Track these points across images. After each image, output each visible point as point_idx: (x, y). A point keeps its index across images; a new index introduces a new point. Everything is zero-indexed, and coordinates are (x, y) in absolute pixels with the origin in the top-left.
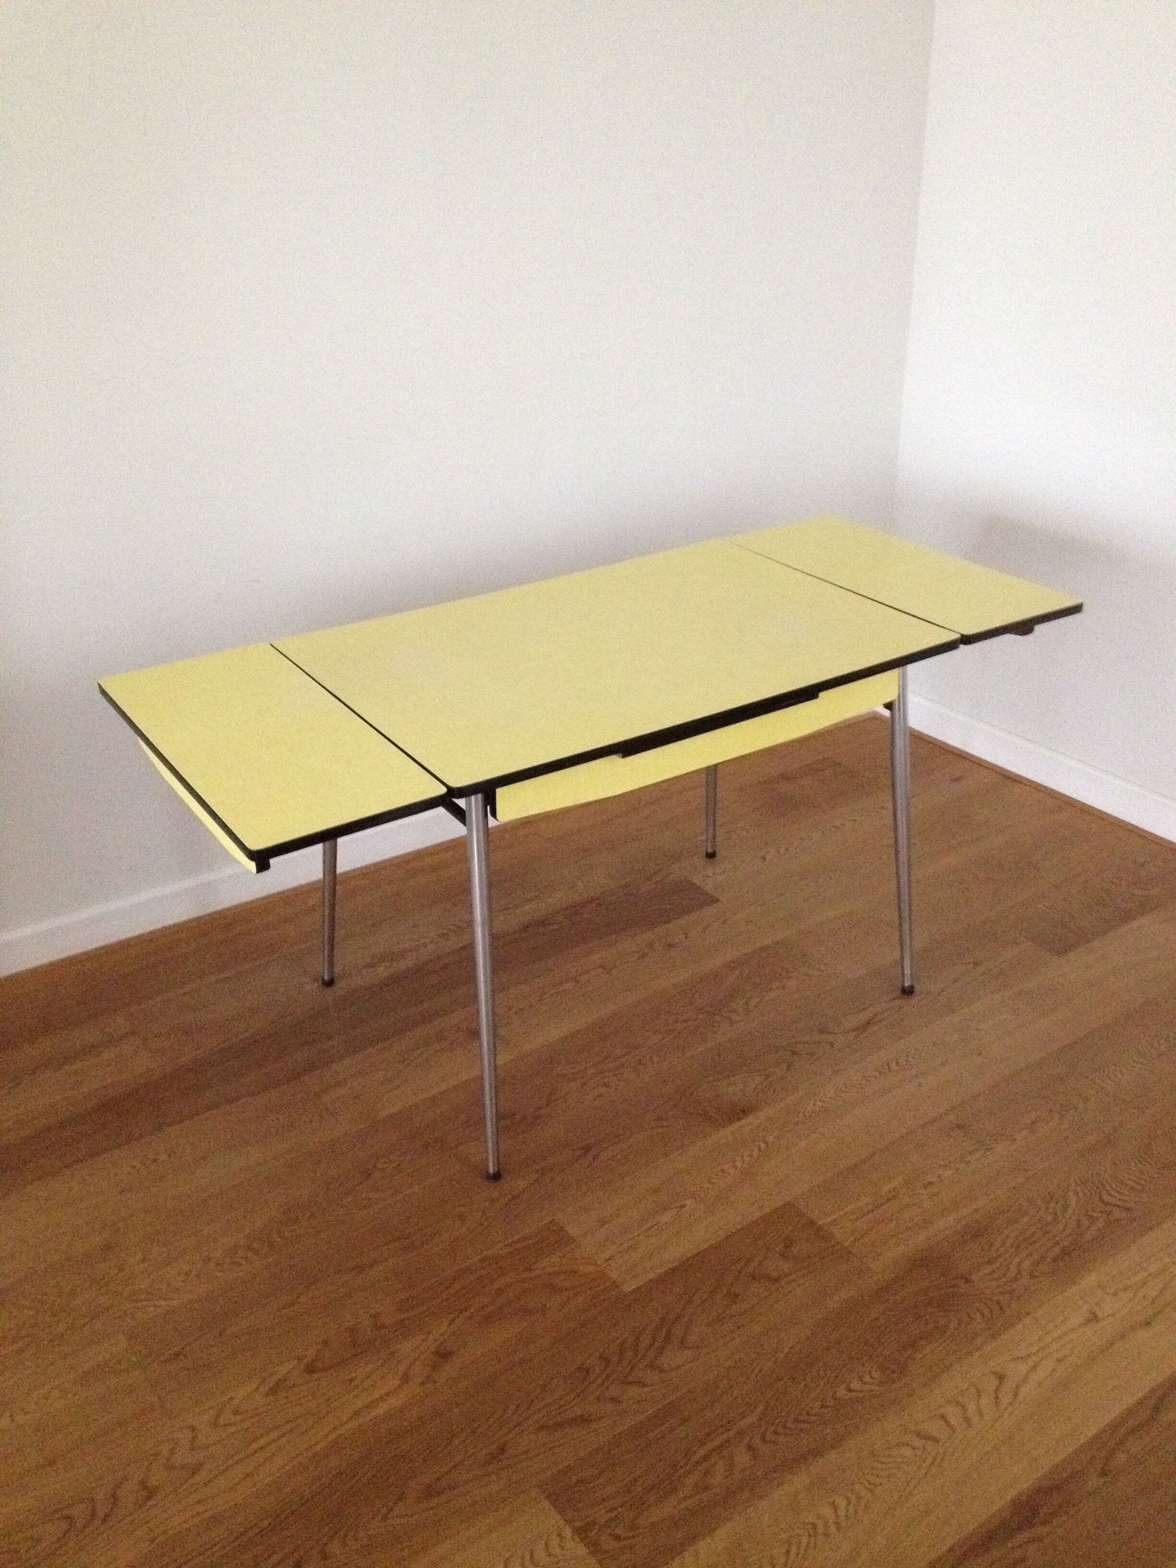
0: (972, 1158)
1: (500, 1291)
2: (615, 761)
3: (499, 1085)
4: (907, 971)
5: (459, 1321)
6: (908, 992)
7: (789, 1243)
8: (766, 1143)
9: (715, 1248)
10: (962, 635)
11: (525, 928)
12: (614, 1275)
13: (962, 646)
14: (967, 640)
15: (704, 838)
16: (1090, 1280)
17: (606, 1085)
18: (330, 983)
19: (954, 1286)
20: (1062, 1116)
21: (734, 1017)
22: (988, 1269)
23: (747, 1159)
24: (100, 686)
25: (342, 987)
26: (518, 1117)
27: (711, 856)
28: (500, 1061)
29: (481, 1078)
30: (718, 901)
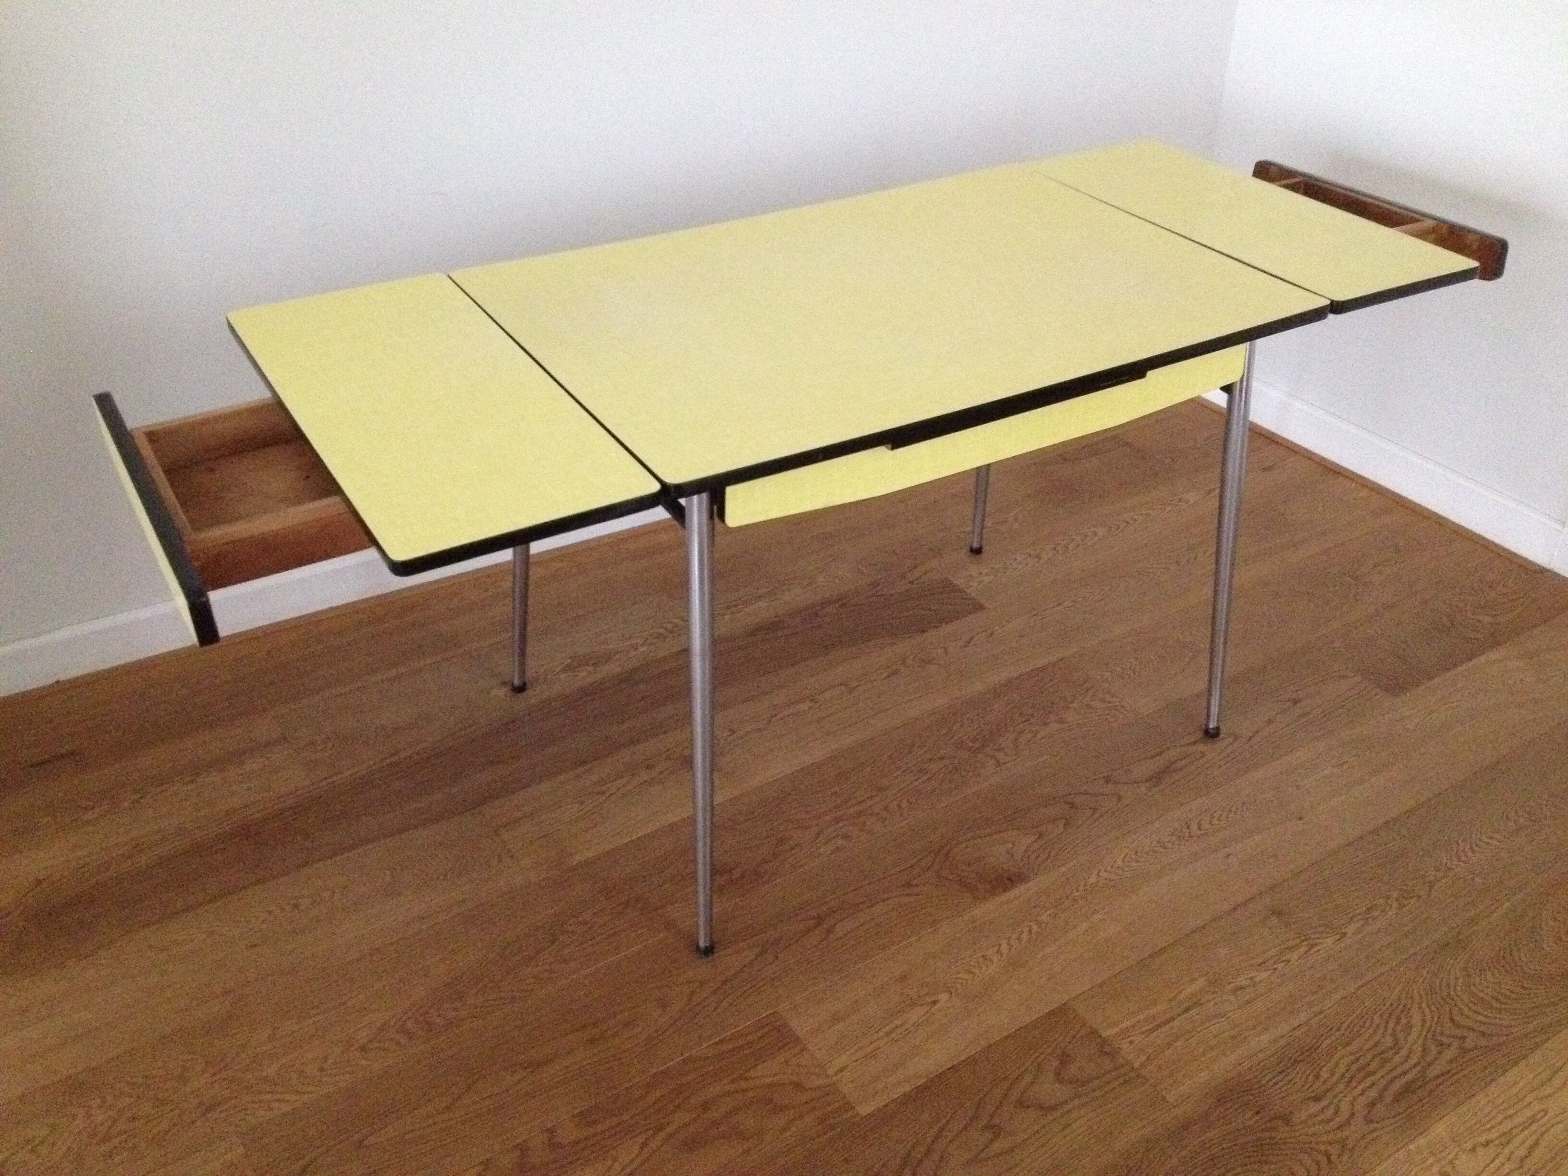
0: (1294, 956)
1: (706, 1106)
2: (882, 453)
3: (714, 831)
4: (1214, 710)
5: (655, 1144)
6: (1211, 735)
7: (1065, 1059)
8: (1039, 924)
9: (972, 1061)
10: (1332, 302)
11: (753, 633)
12: (847, 1089)
13: (1331, 317)
14: (1338, 307)
15: (969, 529)
16: (1440, 1130)
17: (846, 837)
18: (521, 689)
19: (1271, 1129)
20: (1401, 906)
21: (1000, 756)
22: (1314, 1108)
23: (1015, 943)
24: (229, 324)
25: (532, 696)
26: (737, 873)
27: (977, 551)
28: (718, 799)
29: (693, 820)
30: (982, 607)
